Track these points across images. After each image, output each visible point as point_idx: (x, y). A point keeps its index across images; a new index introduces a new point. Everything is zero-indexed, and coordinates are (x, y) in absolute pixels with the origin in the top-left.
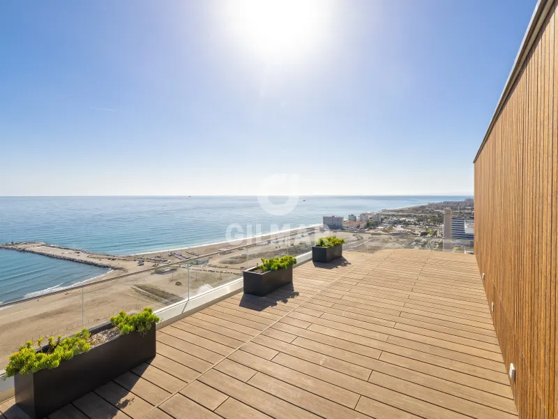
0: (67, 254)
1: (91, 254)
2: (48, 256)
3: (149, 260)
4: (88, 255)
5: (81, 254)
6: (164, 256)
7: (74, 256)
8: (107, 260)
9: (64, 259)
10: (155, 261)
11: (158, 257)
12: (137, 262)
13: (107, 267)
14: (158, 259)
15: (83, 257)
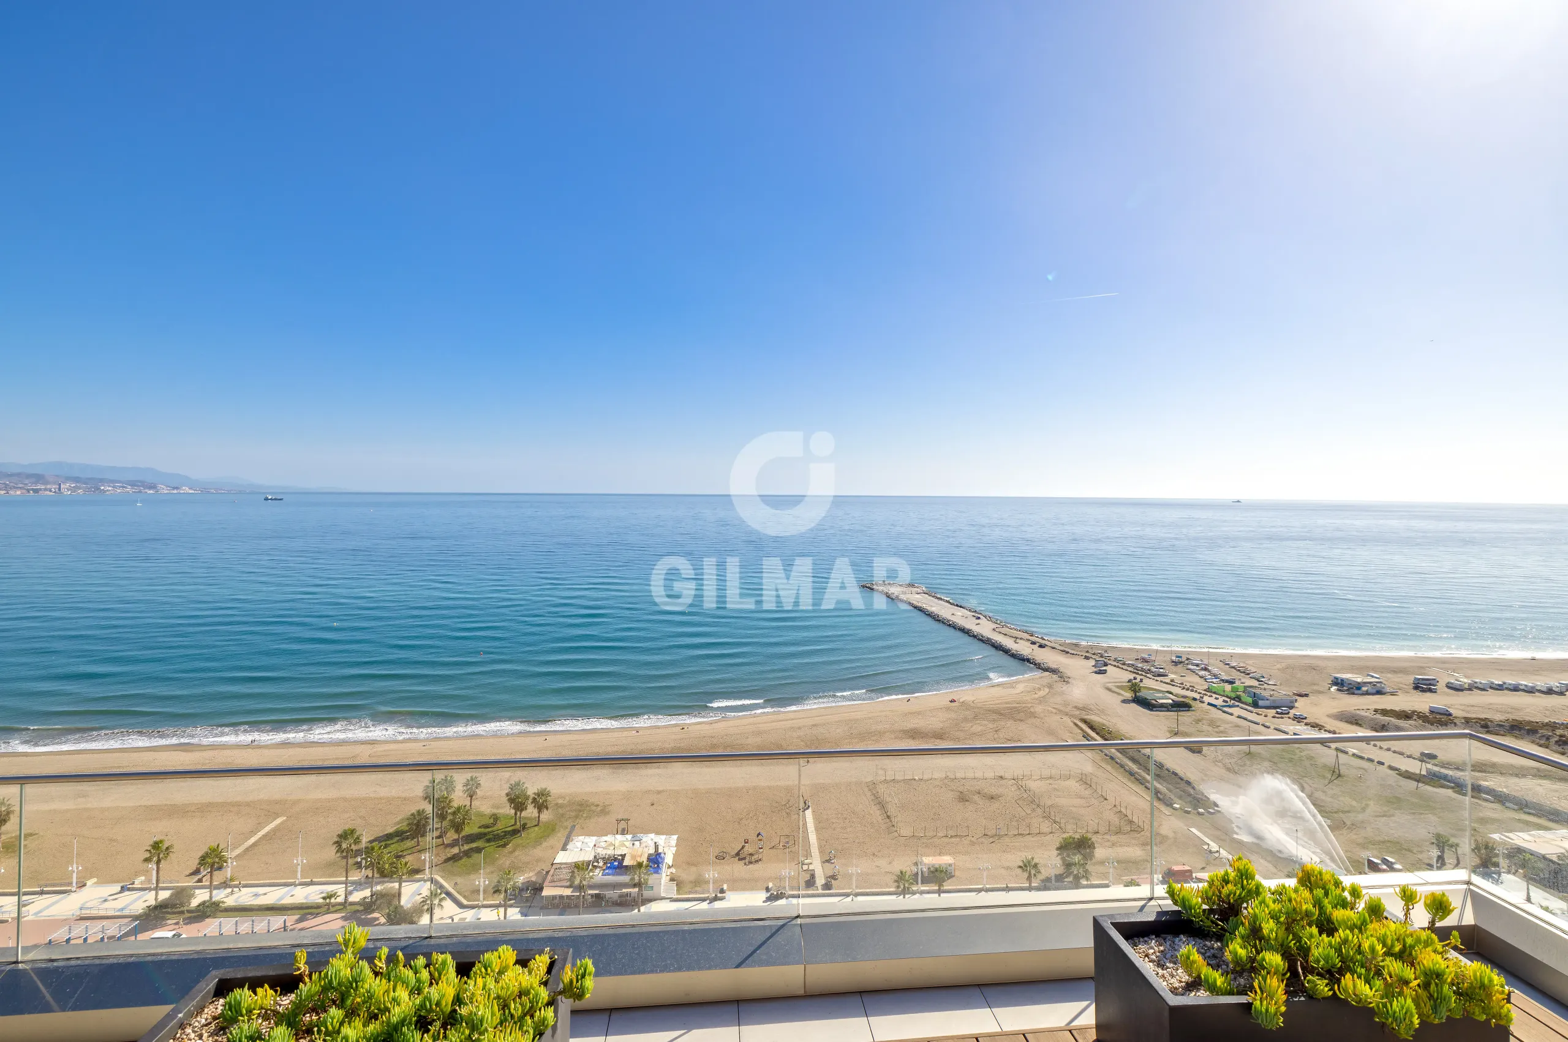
0: (960, 617)
1: (1000, 625)
2: (930, 615)
3: (1121, 664)
4: (995, 626)
5: (983, 621)
6: (1159, 661)
7: (970, 624)
8: (1028, 644)
9: (953, 626)
10: (1136, 670)
11: (1145, 661)
12: (1093, 662)
13: (1028, 660)
14: (1144, 665)
15: (985, 628)
